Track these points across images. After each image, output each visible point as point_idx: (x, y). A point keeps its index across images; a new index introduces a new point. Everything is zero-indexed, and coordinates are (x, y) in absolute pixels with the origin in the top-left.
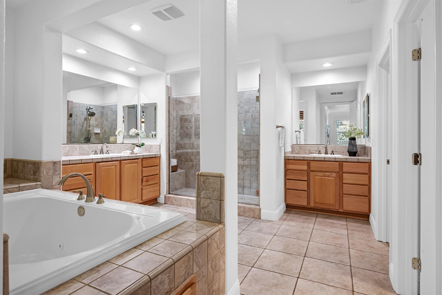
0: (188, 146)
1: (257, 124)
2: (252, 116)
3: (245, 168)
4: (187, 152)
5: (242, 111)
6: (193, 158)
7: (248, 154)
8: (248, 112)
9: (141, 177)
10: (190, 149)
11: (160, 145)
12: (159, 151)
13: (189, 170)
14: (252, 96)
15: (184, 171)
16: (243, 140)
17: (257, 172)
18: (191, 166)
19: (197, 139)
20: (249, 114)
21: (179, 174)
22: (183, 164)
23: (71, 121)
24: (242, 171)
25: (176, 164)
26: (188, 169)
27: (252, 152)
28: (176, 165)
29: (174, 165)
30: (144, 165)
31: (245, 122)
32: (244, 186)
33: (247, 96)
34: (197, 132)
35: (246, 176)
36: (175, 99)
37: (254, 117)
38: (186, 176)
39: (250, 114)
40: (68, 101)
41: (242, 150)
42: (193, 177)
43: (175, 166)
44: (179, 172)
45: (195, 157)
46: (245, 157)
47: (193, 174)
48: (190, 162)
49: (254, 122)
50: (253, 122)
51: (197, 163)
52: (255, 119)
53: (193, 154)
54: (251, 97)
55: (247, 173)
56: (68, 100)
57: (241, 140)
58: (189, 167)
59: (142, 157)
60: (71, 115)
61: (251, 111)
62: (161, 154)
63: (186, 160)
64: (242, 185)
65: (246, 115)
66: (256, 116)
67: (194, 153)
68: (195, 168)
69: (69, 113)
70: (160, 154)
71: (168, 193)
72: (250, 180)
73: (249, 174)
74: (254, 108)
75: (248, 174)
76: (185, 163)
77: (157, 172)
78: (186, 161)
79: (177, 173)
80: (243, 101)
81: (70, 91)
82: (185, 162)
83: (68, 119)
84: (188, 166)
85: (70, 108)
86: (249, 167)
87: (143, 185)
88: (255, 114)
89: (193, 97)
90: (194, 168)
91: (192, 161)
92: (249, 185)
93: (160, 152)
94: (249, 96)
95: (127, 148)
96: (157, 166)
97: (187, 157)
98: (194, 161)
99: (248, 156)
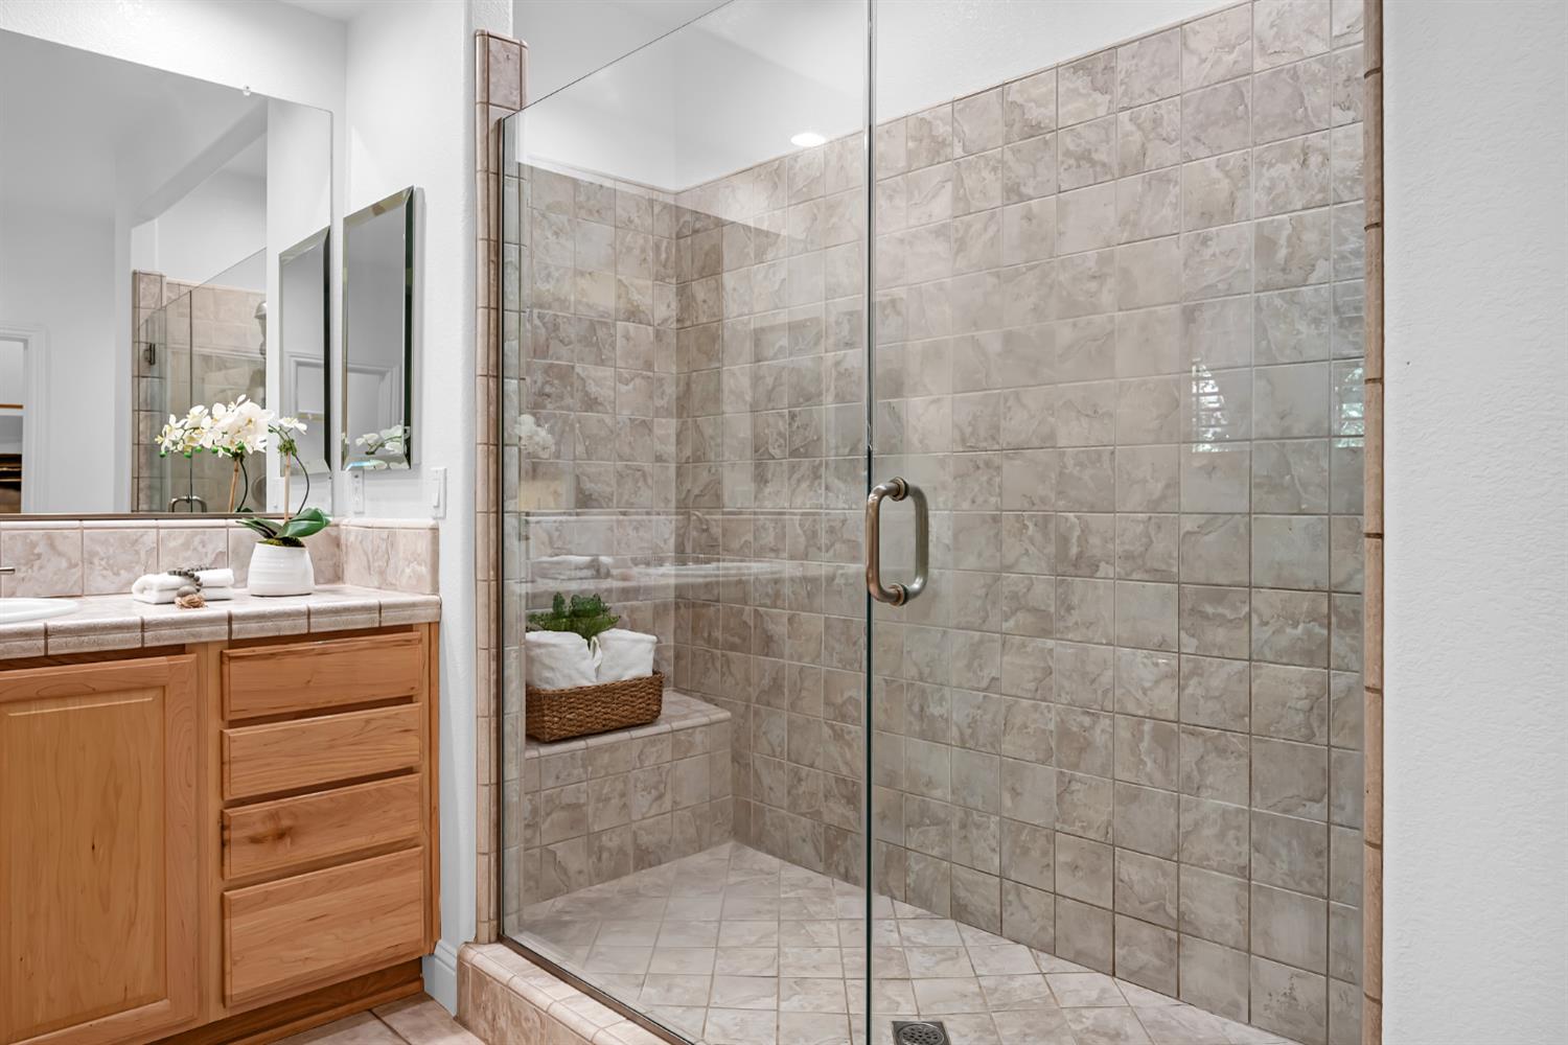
0: (750, 537)
1: (1316, 322)
2: (1265, 245)
3: (1189, 752)
4: (740, 582)
5: (1167, 212)
6: (780, 629)
7: (1222, 621)
8: (1228, 212)
9: (213, 805)
10: (759, 555)
11: (435, 530)
12: (428, 578)
13: (757, 713)
14: (1263, 48)
15: (724, 714)
16: (1173, 485)
17: (1317, 810)
18: (766, 682)
19: (804, 485)
20: (1237, 235)
21: (676, 744)
22: (718, 665)
23: (156, 388)
24: (1158, 776)
25: (646, 670)
26: (747, 707)
27: (1259, 599)
28: (649, 673)
29: (628, 676)
30: (238, 705)
31: (1190, 316)
32: (1181, 916)
33: (1218, 61)
34: (805, 427)
35: (1208, 831)
36: (670, 200)
37: (1282, 253)
38: (737, 758)
39: (1246, 228)
40: (135, 273)
41: (1161, 576)
42: (781, 766)
43: (636, 685)
44: (676, 725)
45: (791, 620)
46: (1190, 644)
47: (778, 750)
48: (756, 654)
49: (1292, 301)
50: (1278, 302)
51: (802, 669)
52: (1296, 275)
53: (777, 595)
54: (1259, 64)
55: (1211, 803)
56: (136, 266)
57: (1157, 488)
58: (753, 692)
59: (223, 634)
60: (151, 356)
61: (1255, 196)
62: (440, 605)
63: (737, 640)
64: (1161, 908)
65: (1205, 241)
66: (1311, 237)
67: (787, 590)
68: (793, 706)
69: (143, 339)
70: (426, 604)
71: (487, 930)
72: (1246, 872)
73: (1238, 811)
74: (1284, 170)
75: (1225, 812)
76: (728, 662)
77: (408, 750)
78: (733, 647)
79: (653, 740)
80: (1176, 117)
81: (150, 218)
82: (730, 653)
83: (138, 376)
84: (748, 680)
85: (149, 312)
86: (1236, 741)
87: (228, 877)
88: (1298, 227)
89: (780, 159)
90: (786, 703)
91: (768, 644)
92: (1232, 919)
93: (436, 590)
94: (1231, 58)
95: (222, 547)
96: (408, 700)
97: (741, 612)
98: (787, 652)
99: (1220, 635)
